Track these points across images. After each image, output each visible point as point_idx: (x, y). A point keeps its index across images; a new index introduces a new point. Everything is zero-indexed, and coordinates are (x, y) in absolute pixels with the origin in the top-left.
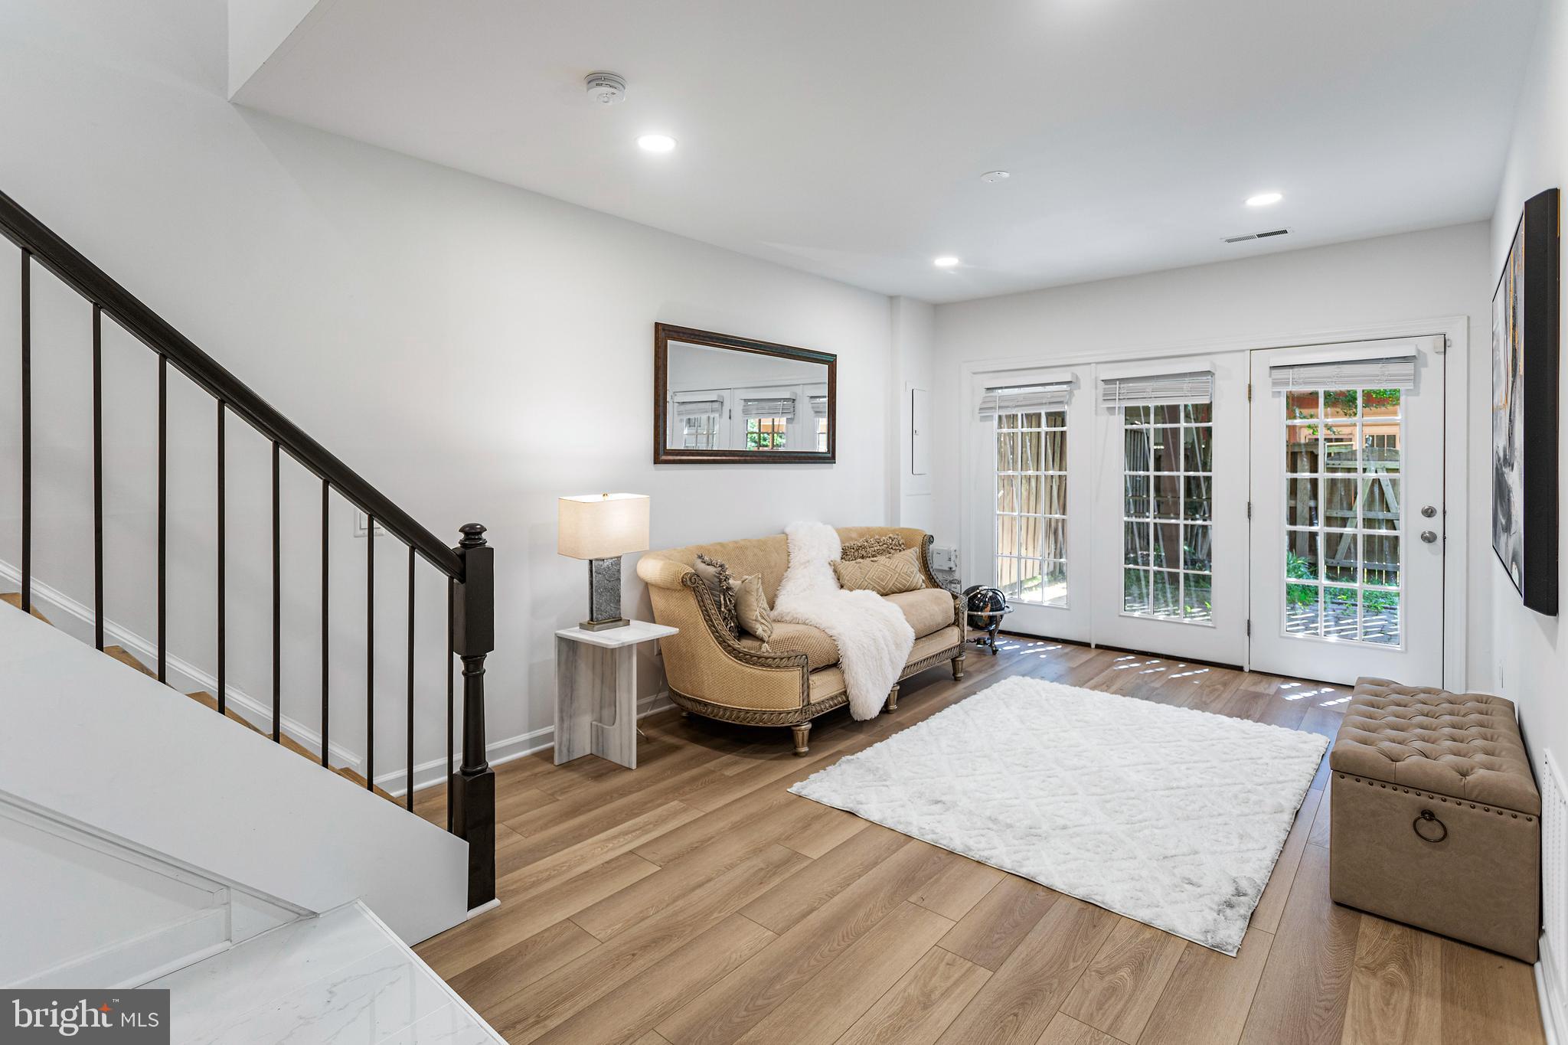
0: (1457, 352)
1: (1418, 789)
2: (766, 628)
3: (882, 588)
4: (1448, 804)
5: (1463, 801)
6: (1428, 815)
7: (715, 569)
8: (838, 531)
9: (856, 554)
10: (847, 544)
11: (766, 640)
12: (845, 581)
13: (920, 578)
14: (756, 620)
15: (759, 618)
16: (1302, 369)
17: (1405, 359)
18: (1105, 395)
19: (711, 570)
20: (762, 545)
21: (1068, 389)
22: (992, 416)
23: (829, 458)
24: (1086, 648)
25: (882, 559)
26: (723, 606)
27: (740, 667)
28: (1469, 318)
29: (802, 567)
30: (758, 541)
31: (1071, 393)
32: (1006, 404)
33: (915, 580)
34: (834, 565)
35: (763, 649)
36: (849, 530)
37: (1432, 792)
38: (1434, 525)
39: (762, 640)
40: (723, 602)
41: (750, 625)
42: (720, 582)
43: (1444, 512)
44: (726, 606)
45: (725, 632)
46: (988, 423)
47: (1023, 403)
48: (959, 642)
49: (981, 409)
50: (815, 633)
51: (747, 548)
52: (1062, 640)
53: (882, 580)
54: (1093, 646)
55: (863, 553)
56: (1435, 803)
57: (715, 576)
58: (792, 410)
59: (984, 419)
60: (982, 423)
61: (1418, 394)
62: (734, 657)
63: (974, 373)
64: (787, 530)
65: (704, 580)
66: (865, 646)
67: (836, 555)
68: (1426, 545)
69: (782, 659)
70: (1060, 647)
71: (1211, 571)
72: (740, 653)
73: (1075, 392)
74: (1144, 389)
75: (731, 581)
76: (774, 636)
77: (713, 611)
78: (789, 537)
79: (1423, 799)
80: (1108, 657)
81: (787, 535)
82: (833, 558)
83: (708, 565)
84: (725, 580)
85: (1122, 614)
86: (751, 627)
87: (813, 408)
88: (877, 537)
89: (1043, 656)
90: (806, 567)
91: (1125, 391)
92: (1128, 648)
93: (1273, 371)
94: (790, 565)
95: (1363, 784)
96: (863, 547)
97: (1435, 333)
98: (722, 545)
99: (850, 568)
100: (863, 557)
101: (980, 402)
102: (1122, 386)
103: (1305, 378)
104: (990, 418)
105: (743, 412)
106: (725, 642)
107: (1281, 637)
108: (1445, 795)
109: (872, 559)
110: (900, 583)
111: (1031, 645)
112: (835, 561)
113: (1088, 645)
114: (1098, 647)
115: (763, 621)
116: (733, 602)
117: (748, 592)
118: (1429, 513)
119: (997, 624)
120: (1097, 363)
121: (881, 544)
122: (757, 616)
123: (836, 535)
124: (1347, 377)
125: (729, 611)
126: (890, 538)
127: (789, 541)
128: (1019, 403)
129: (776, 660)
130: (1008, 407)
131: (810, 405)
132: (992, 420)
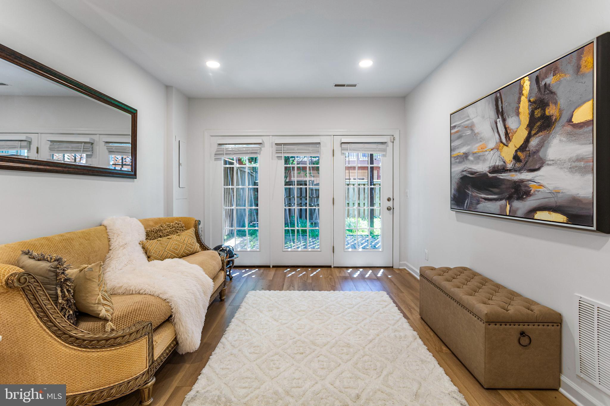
0: (397, 142)
1: (519, 323)
2: (109, 308)
3: (176, 254)
4: (530, 327)
5: (535, 324)
6: (522, 334)
7: (49, 264)
8: (141, 221)
9: (156, 235)
10: (148, 229)
11: (110, 319)
12: (152, 253)
13: (197, 245)
14: (98, 303)
15: (102, 301)
16: (352, 144)
17: (382, 143)
18: (277, 150)
19: (44, 265)
20: (86, 236)
21: (260, 147)
22: (221, 158)
23: (132, 175)
24: (268, 268)
25: (174, 237)
26: (60, 298)
27: (85, 354)
28: (400, 130)
29: (122, 248)
30: (83, 233)
31: (260, 148)
32: (229, 152)
33: (196, 247)
34: (142, 244)
35: (108, 329)
36: (148, 220)
37: (524, 322)
38: (390, 204)
39: (106, 320)
40: (60, 293)
41: (91, 309)
42: (57, 275)
43: (393, 199)
44: (64, 296)
45: (64, 323)
46: (219, 162)
47: (237, 152)
48: (224, 280)
49: (215, 154)
50: (152, 300)
51: (72, 239)
52: (257, 266)
53: (176, 250)
54: (271, 267)
55: (161, 234)
56: (525, 328)
57: (50, 271)
58: (91, 149)
59: (216, 159)
60: (216, 162)
61: (386, 157)
62: (78, 346)
63: (211, 136)
64: (105, 223)
65: (37, 277)
66: (189, 300)
67: (143, 237)
68: (388, 211)
69: (131, 334)
70: (257, 270)
71: (319, 227)
72: (84, 340)
73: (262, 148)
74: (294, 149)
75: (68, 272)
76: (117, 313)
77: (49, 306)
78: (108, 228)
79: (521, 327)
80: (280, 271)
81: (106, 227)
82: (141, 239)
83: (39, 260)
84: (63, 273)
85: (284, 250)
86: (93, 311)
87: (107, 149)
88: (168, 223)
89: (254, 276)
90: (125, 248)
91: (286, 149)
92: (286, 265)
93: (342, 144)
94: (111, 248)
95: (498, 326)
96: (160, 230)
97: (389, 135)
98: (47, 239)
99: (154, 245)
100: (161, 237)
101: (215, 150)
102: (284, 147)
103: (354, 148)
104: (219, 159)
105: (50, 149)
106: (65, 334)
107: (344, 252)
108: (528, 323)
109: (168, 237)
110: (188, 250)
111: (244, 271)
112: (143, 241)
113: (269, 267)
114: (274, 267)
115: (105, 302)
116: (72, 291)
117: (89, 280)
118: (389, 200)
119: (233, 263)
120: (273, 136)
121: (171, 227)
122: (99, 300)
123: (140, 224)
124: (366, 148)
125: (68, 301)
126: (176, 223)
127: (108, 231)
128: (236, 152)
129: (126, 337)
130: (230, 154)
131: (106, 147)
132: (221, 160)
